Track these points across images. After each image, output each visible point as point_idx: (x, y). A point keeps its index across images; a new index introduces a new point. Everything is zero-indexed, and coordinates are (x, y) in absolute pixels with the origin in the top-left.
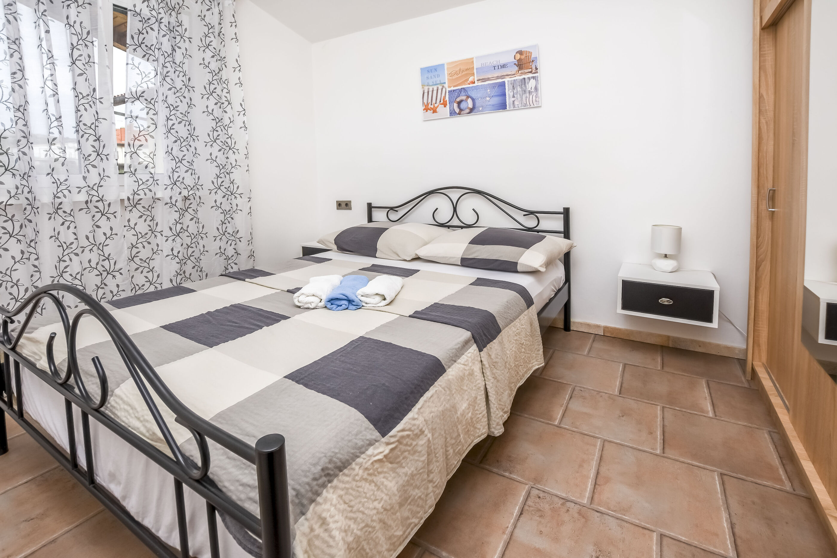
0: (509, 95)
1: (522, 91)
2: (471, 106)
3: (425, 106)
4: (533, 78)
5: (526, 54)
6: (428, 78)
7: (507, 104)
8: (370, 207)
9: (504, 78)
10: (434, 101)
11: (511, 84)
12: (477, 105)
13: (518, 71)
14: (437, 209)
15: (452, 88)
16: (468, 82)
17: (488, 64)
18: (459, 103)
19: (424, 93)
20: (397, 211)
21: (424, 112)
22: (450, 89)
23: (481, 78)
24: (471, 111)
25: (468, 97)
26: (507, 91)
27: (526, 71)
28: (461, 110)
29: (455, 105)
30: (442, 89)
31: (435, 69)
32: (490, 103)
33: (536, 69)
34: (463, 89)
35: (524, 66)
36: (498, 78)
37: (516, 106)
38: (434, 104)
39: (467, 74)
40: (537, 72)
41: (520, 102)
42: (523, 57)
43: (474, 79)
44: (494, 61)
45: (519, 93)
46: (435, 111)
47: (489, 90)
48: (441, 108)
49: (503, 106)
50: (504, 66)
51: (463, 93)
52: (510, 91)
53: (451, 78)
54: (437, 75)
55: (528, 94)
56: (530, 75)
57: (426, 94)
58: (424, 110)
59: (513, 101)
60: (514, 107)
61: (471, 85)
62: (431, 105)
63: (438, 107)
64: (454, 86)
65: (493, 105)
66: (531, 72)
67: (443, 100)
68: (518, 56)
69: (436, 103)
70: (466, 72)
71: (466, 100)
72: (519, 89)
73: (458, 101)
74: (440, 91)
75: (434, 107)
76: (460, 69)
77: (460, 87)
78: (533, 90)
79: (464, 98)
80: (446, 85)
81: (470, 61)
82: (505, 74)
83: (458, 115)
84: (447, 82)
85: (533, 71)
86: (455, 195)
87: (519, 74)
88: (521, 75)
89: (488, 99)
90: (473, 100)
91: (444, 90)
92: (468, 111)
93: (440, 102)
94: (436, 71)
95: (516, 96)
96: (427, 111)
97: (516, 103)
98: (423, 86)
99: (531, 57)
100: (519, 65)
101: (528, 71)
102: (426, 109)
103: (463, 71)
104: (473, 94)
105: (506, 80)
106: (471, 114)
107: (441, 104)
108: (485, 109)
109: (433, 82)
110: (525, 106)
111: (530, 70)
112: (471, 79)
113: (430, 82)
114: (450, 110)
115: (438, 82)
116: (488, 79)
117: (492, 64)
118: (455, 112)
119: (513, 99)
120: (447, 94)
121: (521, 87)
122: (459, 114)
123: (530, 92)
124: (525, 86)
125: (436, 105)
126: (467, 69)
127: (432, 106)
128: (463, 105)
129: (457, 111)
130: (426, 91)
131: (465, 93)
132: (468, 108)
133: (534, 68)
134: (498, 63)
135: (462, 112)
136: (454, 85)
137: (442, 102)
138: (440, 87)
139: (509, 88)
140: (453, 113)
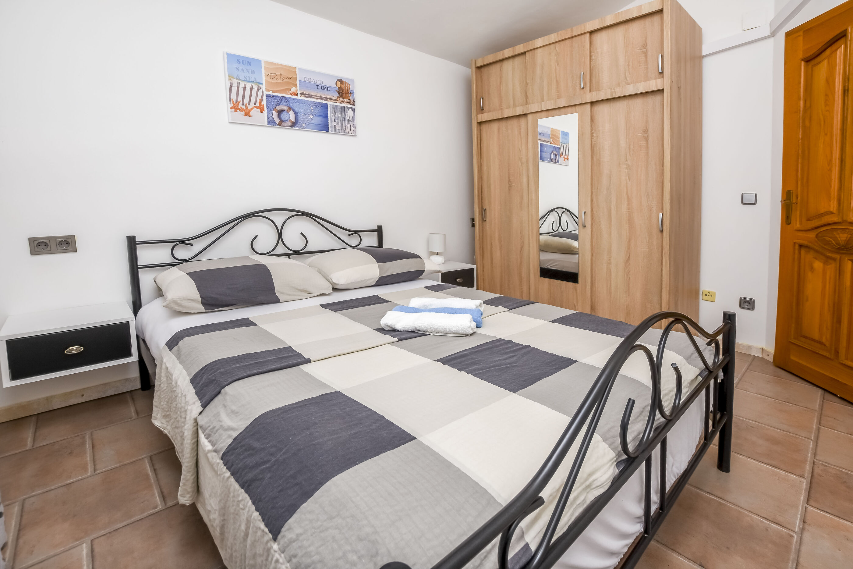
0: (331, 118)
1: (343, 118)
2: (293, 118)
3: (234, 104)
4: (351, 108)
5: (346, 85)
6: (239, 70)
7: (329, 126)
8: (132, 242)
9: (327, 101)
10: (246, 101)
11: (333, 108)
12: (300, 120)
13: (339, 98)
14: (257, 236)
15: (271, 93)
16: (290, 92)
17: (312, 80)
18: (280, 112)
19: (231, 87)
20: (192, 245)
21: (231, 112)
22: (268, 93)
23: (304, 92)
24: (294, 124)
25: (290, 108)
26: (329, 114)
27: (346, 100)
28: (282, 121)
29: (275, 114)
30: (258, 90)
31: (248, 62)
32: (313, 121)
33: (354, 102)
34: (284, 98)
35: (344, 95)
36: (321, 98)
37: (337, 131)
38: (246, 104)
39: (289, 83)
40: (354, 105)
41: (341, 128)
42: (343, 86)
43: (297, 91)
44: (318, 80)
45: (339, 119)
46: (247, 114)
47: (312, 108)
48: (255, 112)
49: (325, 128)
50: (326, 88)
51: (284, 102)
52: (332, 114)
53: (269, 80)
54: (252, 70)
55: (347, 122)
56: (349, 106)
57: (234, 90)
58: (231, 108)
59: (335, 126)
60: (335, 131)
61: (294, 97)
62: (243, 105)
63: (252, 109)
64: (273, 92)
65: (316, 125)
66: (349, 103)
67: (259, 103)
68: (339, 84)
69: (249, 105)
70: (287, 80)
71: (288, 112)
72: (340, 115)
73: (278, 109)
74: (254, 91)
75: (247, 108)
76: (281, 75)
77: (281, 95)
78: (351, 119)
79: (286, 108)
80: (264, 87)
81: (293, 70)
82: (327, 96)
83: (278, 126)
84: (264, 82)
85: (351, 103)
86: (279, 219)
87: (339, 101)
88: (341, 102)
89: (311, 116)
90: (296, 113)
91: (260, 92)
92: (289, 124)
93: (255, 104)
94: (250, 65)
95: (337, 121)
96: (236, 111)
97: (337, 128)
98: (230, 77)
99: (349, 89)
100: (339, 92)
101: (347, 101)
102: (235, 108)
103: (284, 78)
104: (296, 107)
105: (329, 103)
106: (293, 128)
107: (256, 107)
108: (307, 127)
109: (244, 77)
110: (344, 132)
111: (349, 101)
112: (293, 90)
113: (242, 75)
114: (268, 118)
115: (253, 80)
116: (311, 96)
117: (315, 82)
118: (275, 122)
119: (334, 123)
120: (265, 97)
121: (341, 113)
122: (280, 125)
123: (348, 121)
124: (345, 114)
125: (249, 107)
126: (289, 78)
127: (244, 107)
128: (284, 116)
129: (277, 121)
130: (235, 85)
131: (286, 104)
132: (290, 120)
133: (352, 100)
134: (321, 83)
135: (283, 124)
136: (273, 90)
137: (258, 105)
138: (255, 87)
139: (331, 111)
140: (271, 122)
